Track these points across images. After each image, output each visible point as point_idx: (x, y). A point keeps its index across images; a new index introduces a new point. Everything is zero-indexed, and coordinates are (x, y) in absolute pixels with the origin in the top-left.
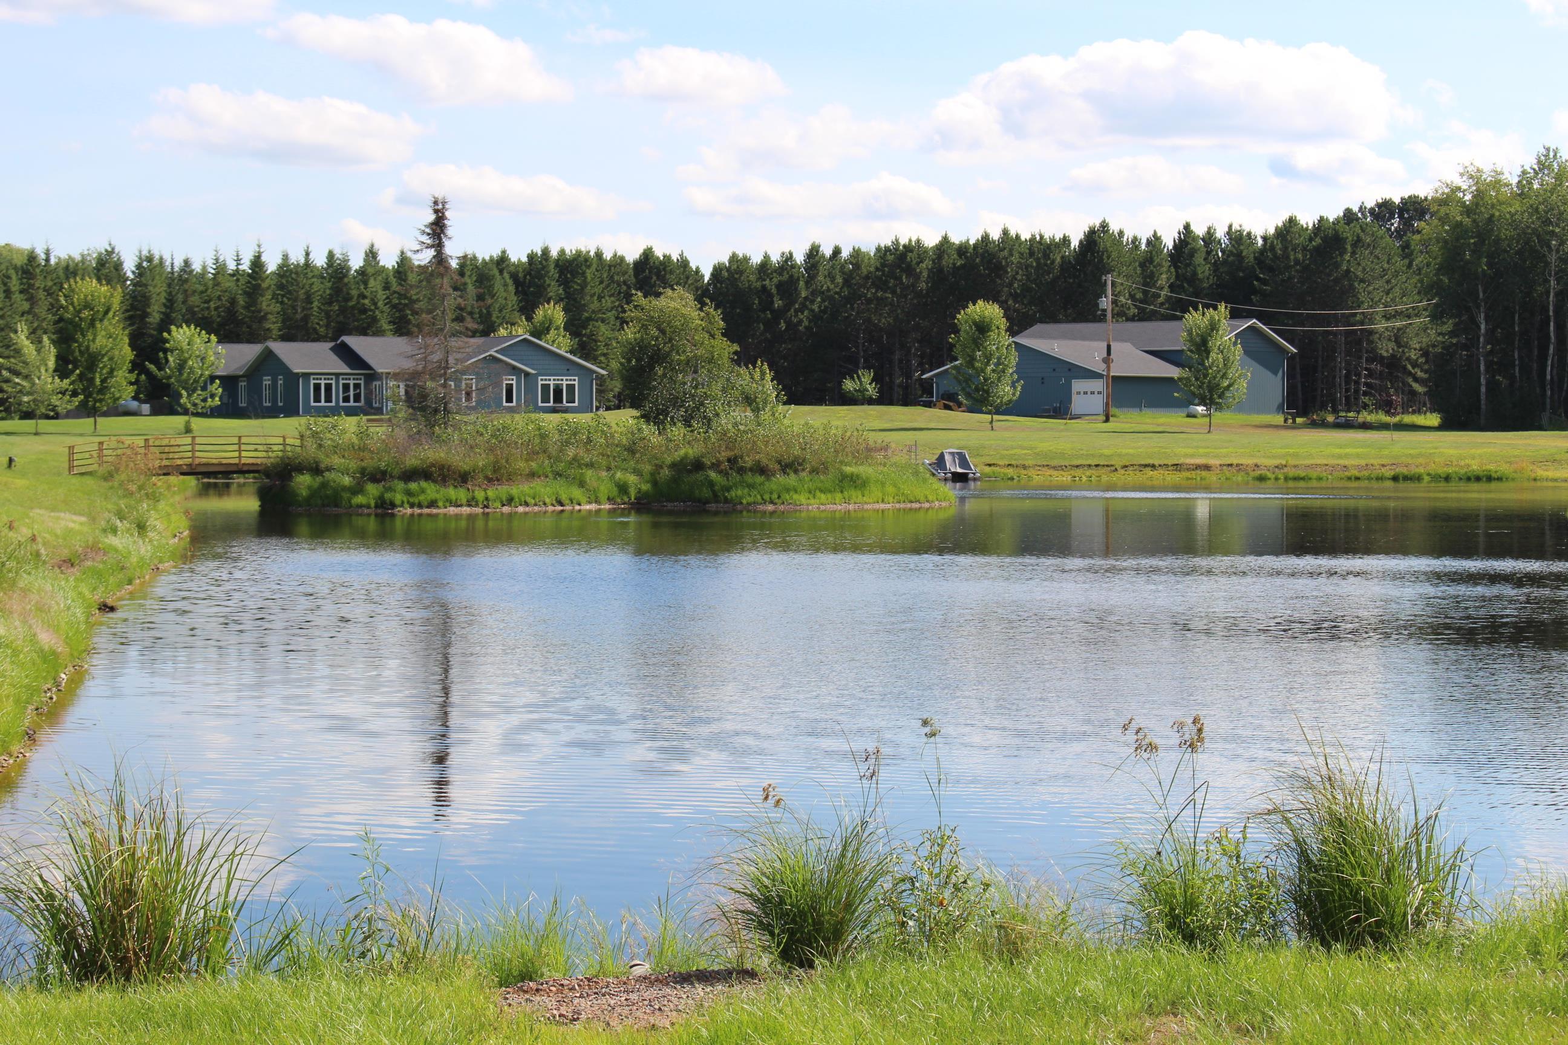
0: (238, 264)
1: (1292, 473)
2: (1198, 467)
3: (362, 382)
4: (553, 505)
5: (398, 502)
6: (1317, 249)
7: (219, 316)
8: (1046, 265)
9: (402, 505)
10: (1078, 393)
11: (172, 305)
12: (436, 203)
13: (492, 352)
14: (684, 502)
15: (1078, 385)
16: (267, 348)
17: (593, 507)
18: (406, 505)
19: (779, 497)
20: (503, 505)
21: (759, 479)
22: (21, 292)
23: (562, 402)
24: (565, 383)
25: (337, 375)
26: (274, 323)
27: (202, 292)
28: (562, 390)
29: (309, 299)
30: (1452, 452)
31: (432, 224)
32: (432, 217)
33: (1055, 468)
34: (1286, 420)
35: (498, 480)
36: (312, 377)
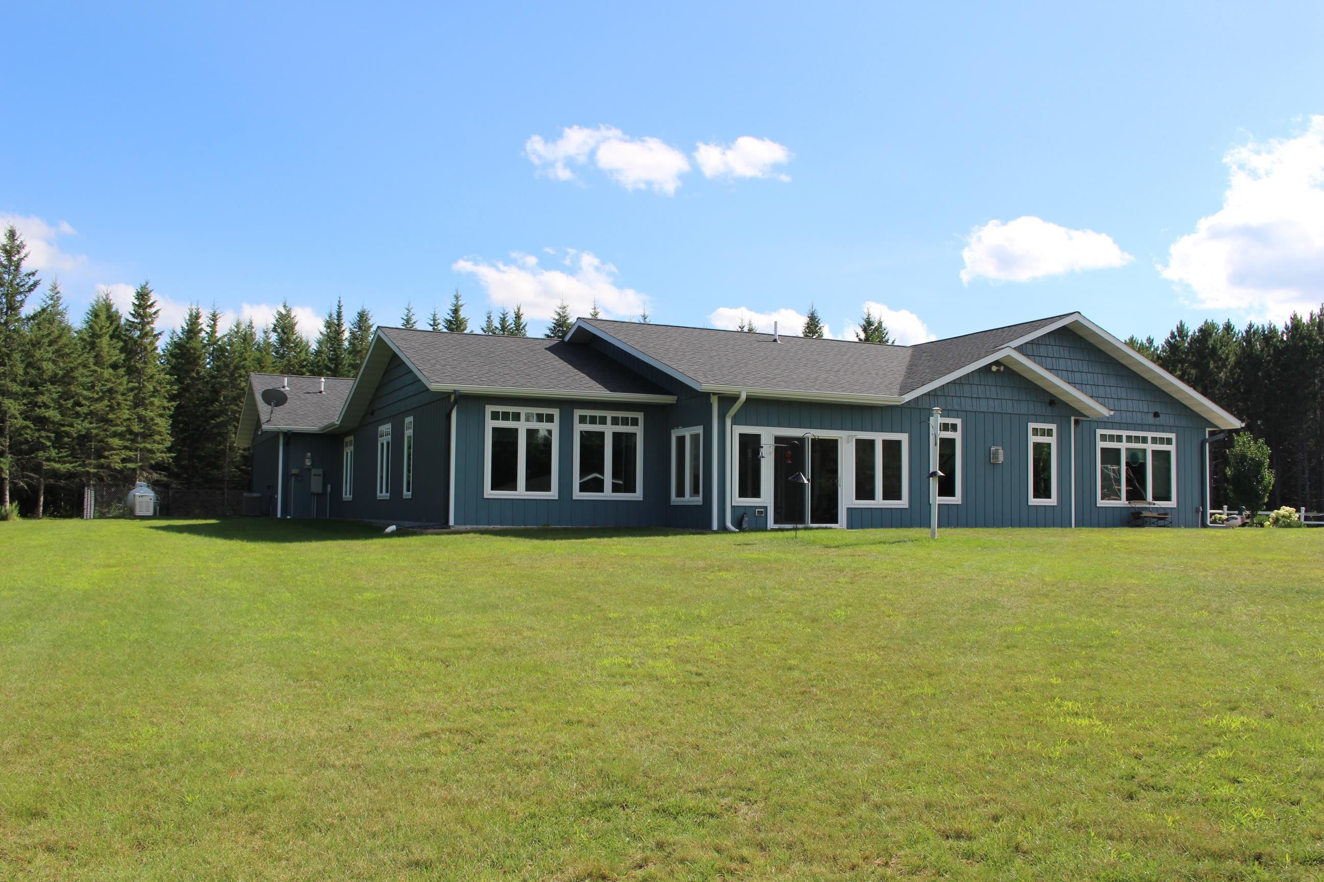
3: (639, 431)
13: (1006, 352)
23: (1143, 498)
24: (1150, 447)
25: (567, 405)
28: (1143, 465)
36: (489, 409)
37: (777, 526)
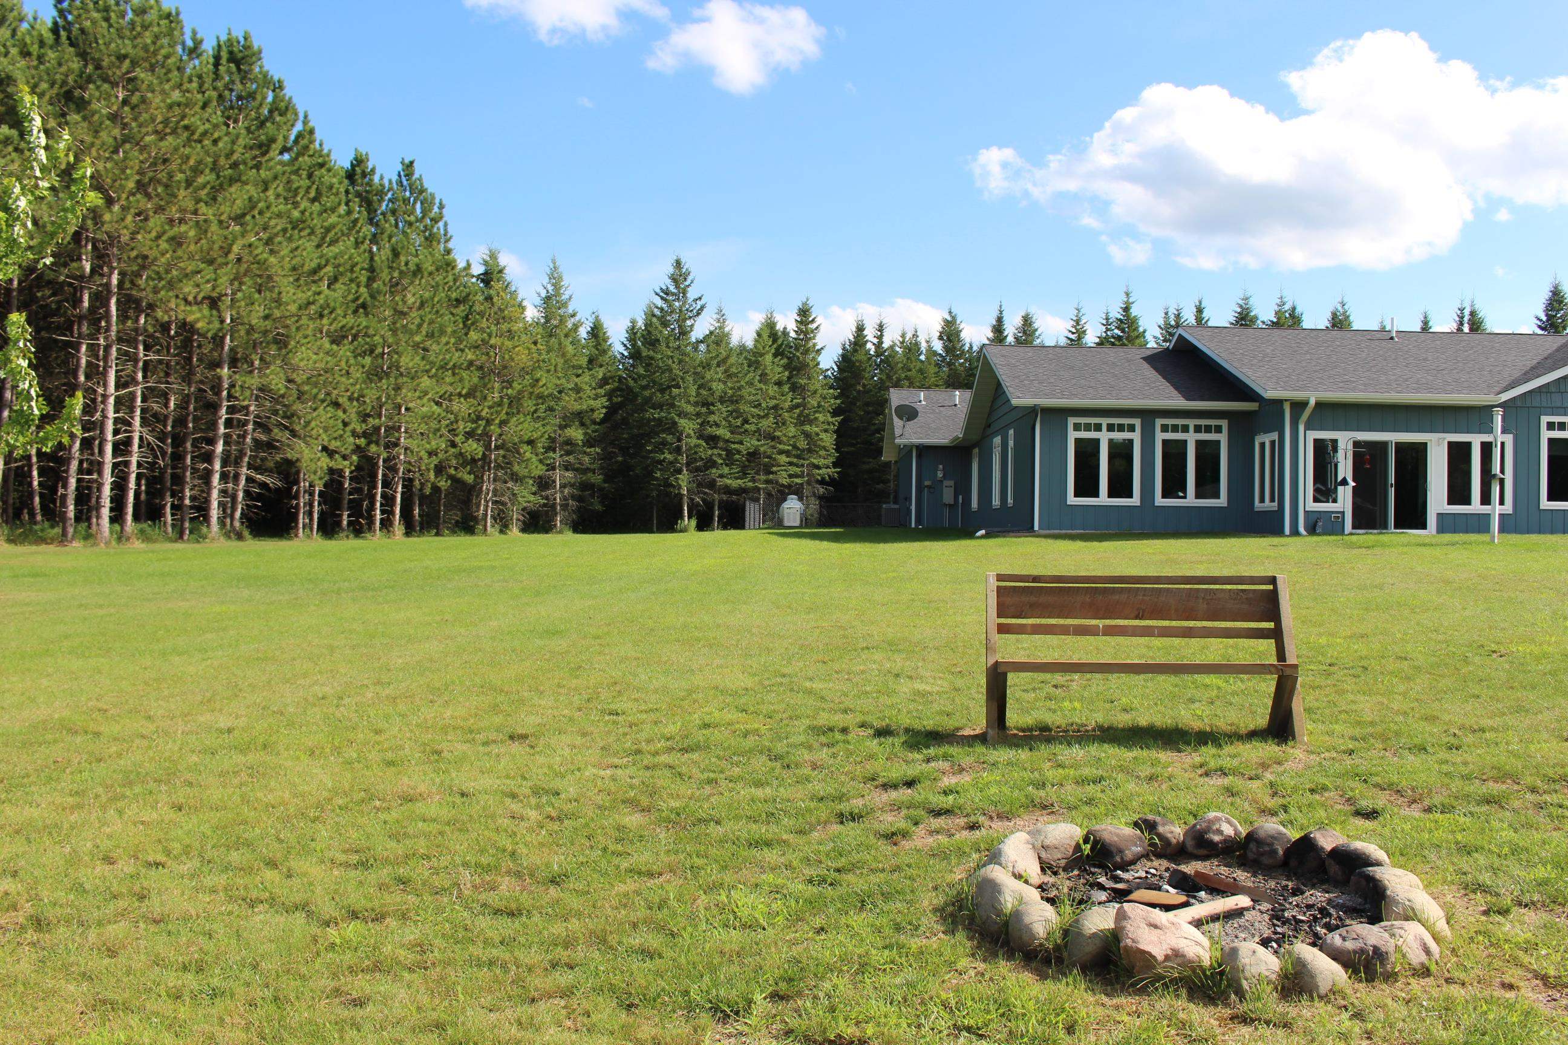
3: (1223, 438)
25: (1148, 415)
36: (1072, 421)
37: (1354, 531)
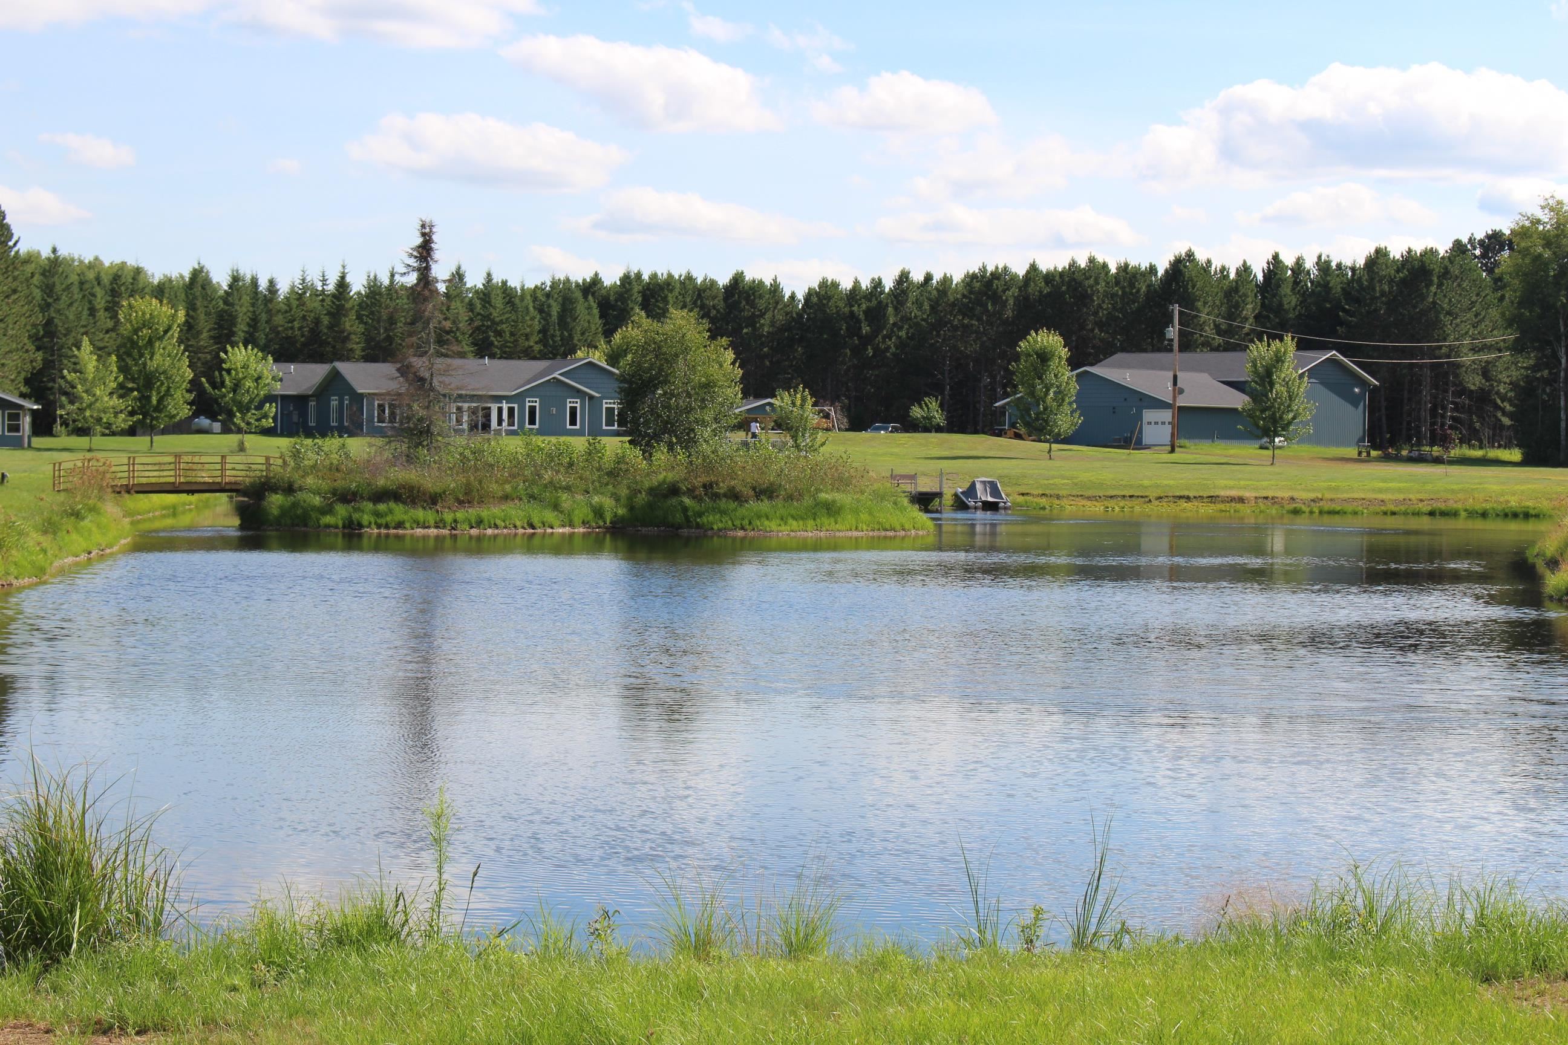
0: (324, 285)
1: (1327, 506)
2: (1232, 499)
4: (523, 528)
5: (365, 523)
6: (1403, 281)
7: (303, 336)
8: (1131, 293)
9: (369, 526)
10: (1149, 423)
11: (256, 324)
12: (423, 226)
13: (556, 375)
14: (658, 527)
15: (1149, 415)
16: (334, 368)
17: (567, 530)
18: (373, 526)
19: (750, 523)
20: (472, 527)
21: (733, 505)
22: (106, 309)
25: (402, 396)
26: (358, 343)
27: (286, 312)
29: (392, 321)
30: (1495, 487)
31: (419, 247)
32: (419, 240)
33: (1089, 498)
34: (1360, 453)
35: (469, 502)
36: (376, 398)
37: (469, 434)
